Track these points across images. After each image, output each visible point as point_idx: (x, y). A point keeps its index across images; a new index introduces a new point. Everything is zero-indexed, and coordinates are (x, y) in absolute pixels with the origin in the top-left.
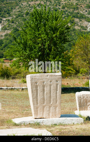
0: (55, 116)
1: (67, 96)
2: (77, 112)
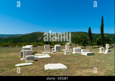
0: (49, 52)
1: (51, 49)
2: (52, 51)
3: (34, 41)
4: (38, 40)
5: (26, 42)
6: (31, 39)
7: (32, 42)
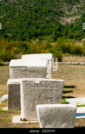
3: (41, 34)
4: (61, 26)
5: (6, 37)
6: (29, 20)
7: (36, 36)
